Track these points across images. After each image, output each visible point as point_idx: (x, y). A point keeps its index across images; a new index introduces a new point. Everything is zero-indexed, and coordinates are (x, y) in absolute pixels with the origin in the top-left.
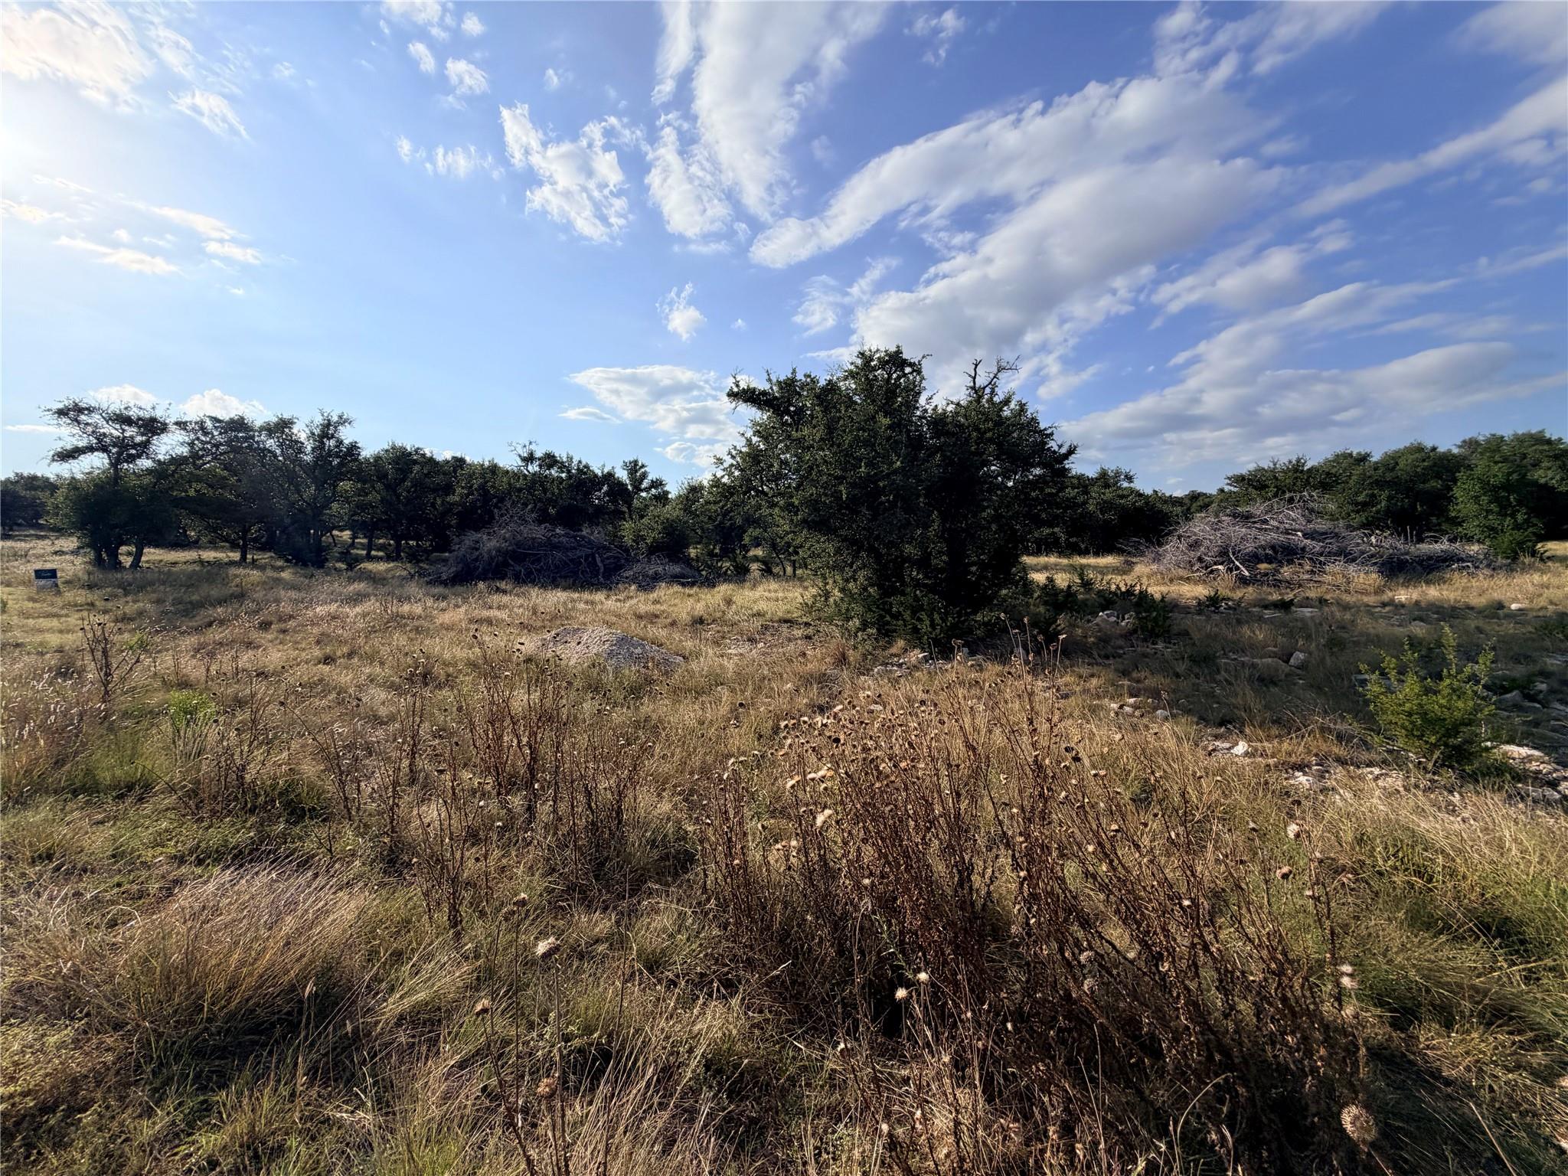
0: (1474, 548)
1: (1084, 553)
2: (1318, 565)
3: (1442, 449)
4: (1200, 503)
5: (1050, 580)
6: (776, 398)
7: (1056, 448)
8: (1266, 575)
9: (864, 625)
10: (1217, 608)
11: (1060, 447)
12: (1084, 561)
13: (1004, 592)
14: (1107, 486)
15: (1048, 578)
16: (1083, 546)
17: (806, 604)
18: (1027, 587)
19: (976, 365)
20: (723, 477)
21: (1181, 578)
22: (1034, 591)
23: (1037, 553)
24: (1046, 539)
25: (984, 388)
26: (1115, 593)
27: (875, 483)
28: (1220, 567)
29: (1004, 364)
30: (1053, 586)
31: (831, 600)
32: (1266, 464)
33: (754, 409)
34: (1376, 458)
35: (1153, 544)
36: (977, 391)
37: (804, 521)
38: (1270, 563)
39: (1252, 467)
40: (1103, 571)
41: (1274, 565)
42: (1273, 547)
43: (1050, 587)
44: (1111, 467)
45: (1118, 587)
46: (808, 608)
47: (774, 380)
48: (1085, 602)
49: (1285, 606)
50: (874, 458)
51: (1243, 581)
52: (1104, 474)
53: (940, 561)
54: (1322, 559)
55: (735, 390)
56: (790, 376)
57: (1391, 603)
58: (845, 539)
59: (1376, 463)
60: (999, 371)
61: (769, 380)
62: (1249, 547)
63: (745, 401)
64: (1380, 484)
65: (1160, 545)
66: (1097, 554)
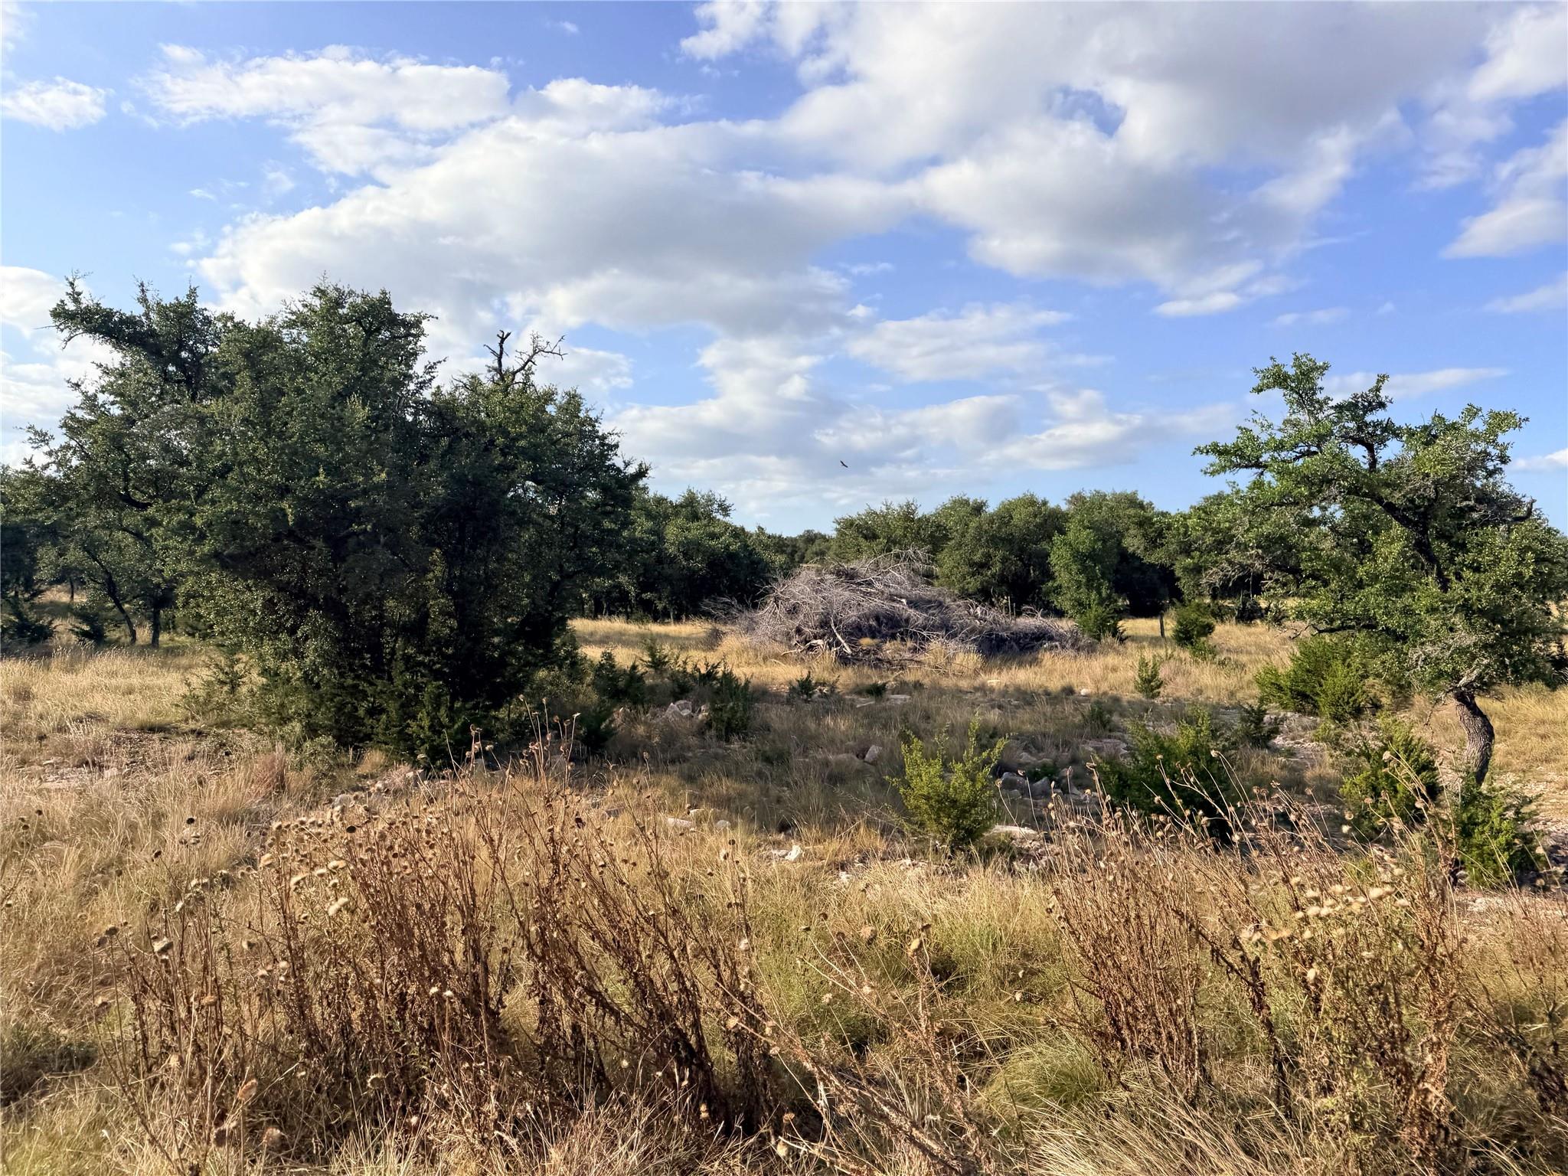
0: (1065, 625)
1: (659, 617)
2: (919, 639)
3: (1052, 505)
4: (815, 548)
5: (609, 657)
6: (152, 333)
7: (621, 466)
8: (868, 652)
9: (312, 731)
10: (810, 696)
11: (627, 465)
12: (656, 628)
13: (542, 674)
14: (695, 517)
15: (604, 654)
16: (660, 607)
17: (195, 698)
18: (575, 665)
19: (503, 340)
20: (45, 467)
21: (777, 656)
22: (586, 674)
23: (596, 614)
24: (609, 593)
25: (514, 373)
26: (692, 675)
27: (344, 502)
28: (820, 642)
29: (542, 344)
30: (613, 666)
31: (244, 689)
32: (878, 507)
33: (108, 347)
34: (992, 508)
35: (747, 607)
36: (503, 377)
37: (216, 555)
38: (873, 637)
39: (862, 511)
40: (683, 644)
41: (876, 641)
42: (877, 618)
43: (606, 671)
44: (701, 491)
45: (696, 668)
46: (198, 705)
47: (152, 302)
48: (652, 689)
49: (877, 691)
50: (342, 462)
51: (844, 660)
52: (691, 501)
53: (442, 626)
54: (925, 633)
55: (71, 306)
56: (183, 299)
57: (983, 689)
58: (281, 588)
59: (992, 515)
60: (535, 353)
61: (144, 300)
62: (852, 616)
63: (91, 331)
64: (995, 541)
65: (755, 606)
66: (678, 619)
